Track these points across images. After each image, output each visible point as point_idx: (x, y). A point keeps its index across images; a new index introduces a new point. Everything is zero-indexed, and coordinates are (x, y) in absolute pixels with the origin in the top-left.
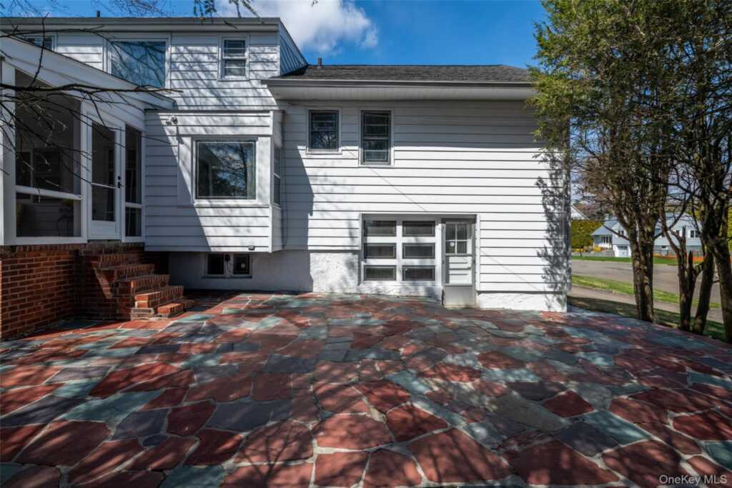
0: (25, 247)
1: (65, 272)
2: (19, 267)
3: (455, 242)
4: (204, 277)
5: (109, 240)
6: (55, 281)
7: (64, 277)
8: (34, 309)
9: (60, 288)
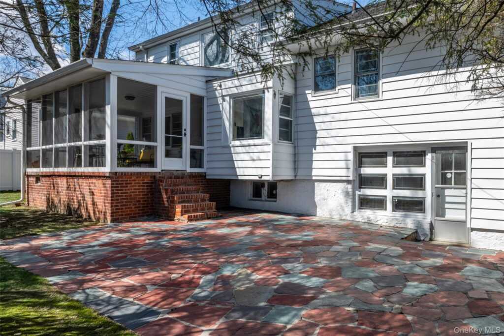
0: (122, 173)
1: (147, 189)
2: (120, 184)
3: (451, 173)
4: (249, 200)
5: (177, 170)
6: (141, 194)
7: (147, 192)
8: (129, 208)
9: (144, 198)
